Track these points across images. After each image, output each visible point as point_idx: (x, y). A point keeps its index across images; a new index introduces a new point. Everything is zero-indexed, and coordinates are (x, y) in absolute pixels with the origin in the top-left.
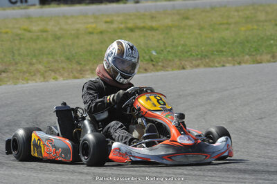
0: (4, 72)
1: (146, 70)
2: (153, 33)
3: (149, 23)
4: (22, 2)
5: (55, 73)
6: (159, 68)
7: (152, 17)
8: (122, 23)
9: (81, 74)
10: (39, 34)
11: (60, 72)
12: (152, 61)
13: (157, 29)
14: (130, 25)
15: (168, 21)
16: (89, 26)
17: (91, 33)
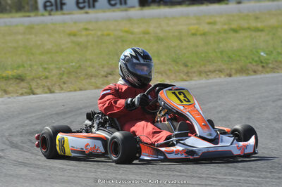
0: (110, 74)
1: (255, 72)
2: (259, 33)
3: (254, 24)
4: (121, 4)
5: (162, 75)
6: (268, 70)
7: (257, 18)
8: (225, 24)
9: (188, 76)
10: (142, 35)
11: (167, 74)
12: (262, 62)
13: (262, 30)
14: (234, 26)
15: (273, 22)
16: (192, 27)
17: (193, 34)
